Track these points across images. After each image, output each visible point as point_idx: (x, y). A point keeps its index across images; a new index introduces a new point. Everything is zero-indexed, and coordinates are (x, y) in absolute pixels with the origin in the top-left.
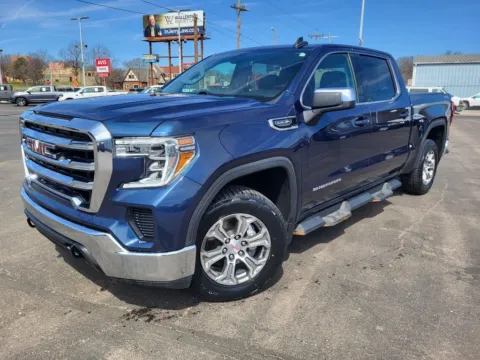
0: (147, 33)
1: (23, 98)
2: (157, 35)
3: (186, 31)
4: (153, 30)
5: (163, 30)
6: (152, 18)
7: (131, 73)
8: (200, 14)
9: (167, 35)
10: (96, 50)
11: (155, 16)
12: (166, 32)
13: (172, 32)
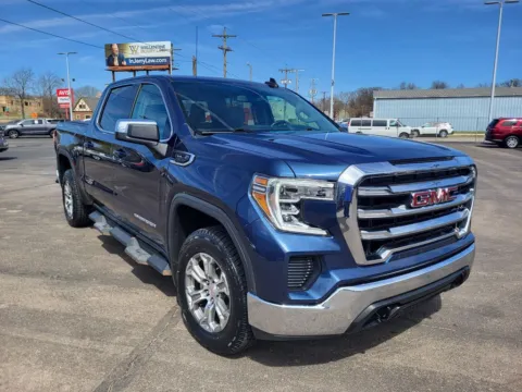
0: (110, 62)
1: (16, 130)
2: (121, 65)
3: (153, 61)
4: (116, 58)
5: (127, 60)
6: (115, 47)
7: (82, 102)
8: (167, 45)
9: (132, 65)
10: (46, 78)
11: (119, 45)
12: (131, 61)
13: (138, 61)
